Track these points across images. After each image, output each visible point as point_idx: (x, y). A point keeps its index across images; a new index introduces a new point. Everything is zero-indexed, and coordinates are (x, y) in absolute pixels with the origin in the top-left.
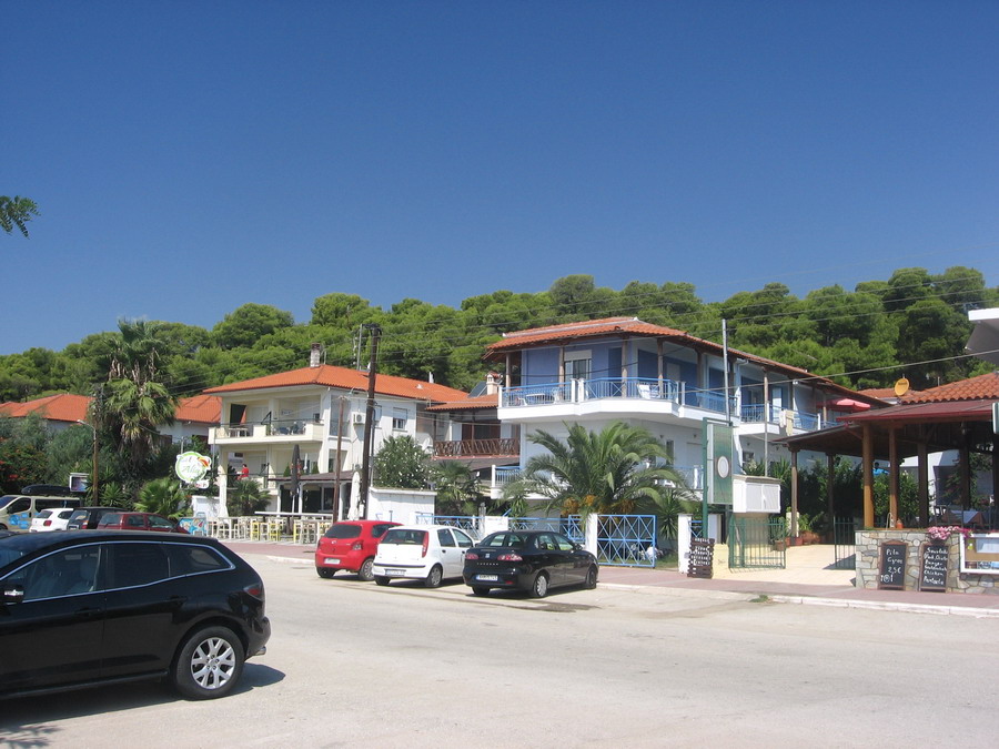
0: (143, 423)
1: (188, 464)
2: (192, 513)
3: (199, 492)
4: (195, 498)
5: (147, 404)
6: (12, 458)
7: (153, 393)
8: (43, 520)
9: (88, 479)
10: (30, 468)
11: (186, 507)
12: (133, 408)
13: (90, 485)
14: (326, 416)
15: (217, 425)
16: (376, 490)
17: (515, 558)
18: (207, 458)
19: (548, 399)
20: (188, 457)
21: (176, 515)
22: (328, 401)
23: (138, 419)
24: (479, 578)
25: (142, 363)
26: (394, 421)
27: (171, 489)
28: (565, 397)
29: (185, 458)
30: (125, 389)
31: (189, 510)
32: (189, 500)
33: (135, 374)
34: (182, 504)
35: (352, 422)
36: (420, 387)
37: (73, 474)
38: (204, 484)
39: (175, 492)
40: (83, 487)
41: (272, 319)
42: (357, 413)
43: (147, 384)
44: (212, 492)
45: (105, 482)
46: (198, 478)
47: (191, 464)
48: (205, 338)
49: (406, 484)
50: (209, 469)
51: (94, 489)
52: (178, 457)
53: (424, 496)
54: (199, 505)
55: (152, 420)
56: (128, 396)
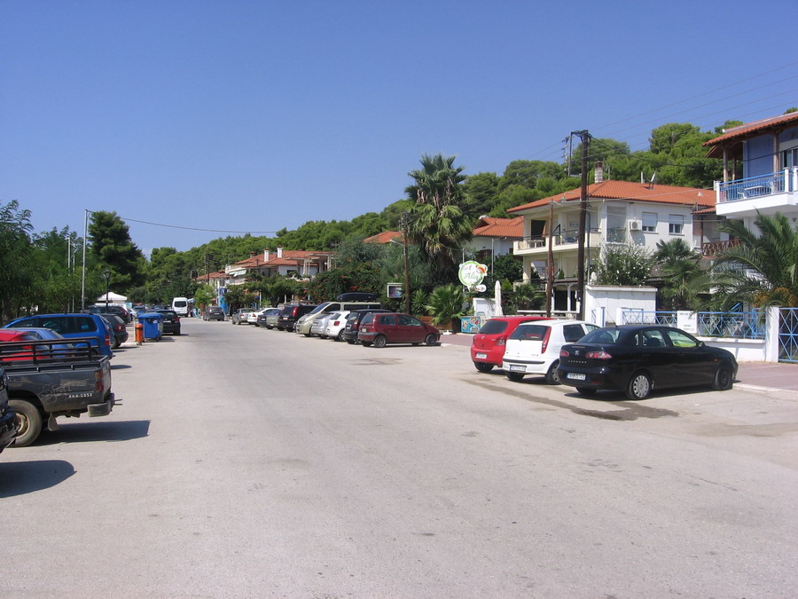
0: (443, 240)
1: (468, 271)
2: (473, 312)
3: (479, 295)
4: (475, 299)
5: (446, 224)
6: (353, 273)
7: (450, 215)
8: (333, 321)
9: (402, 287)
10: (367, 281)
11: (468, 309)
12: (433, 229)
13: (403, 292)
14: (603, 225)
15: (521, 239)
16: (590, 288)
17: (603, 355)
18: (484, 266)
19: (765, 191)
20: (469, 265)
21: (458, 315)
22: (603, 212)
23: (438, 236)
24: (569, 377)
25: (441, 191)
26: (671, 226)
27: (456, 292)
28: (780, 188)
29: (466, 266)
30: (428, 212)
31: (471, 311)
32: (471, 302)
33: (435, 200)
34: (465, 305)
35: (629, 230)
36: (700, 194)
37: (389, 284)
38: (482, 288)
39: (458, 294)
40: (398, 294)
41: (608, 150)
42: (632, 221)
43: (445, 209)
44: (489, 295)
45: (415, 289)
46: (476, 284)
47: (471, 272)
48: (557, 171)
49: (624, 281)
50: (486, 275)
51: (407, 295)
52: (461, 266)
53: (644, 292)
54: (479, 306)
55: (452, 237)
56: (429, 218)
